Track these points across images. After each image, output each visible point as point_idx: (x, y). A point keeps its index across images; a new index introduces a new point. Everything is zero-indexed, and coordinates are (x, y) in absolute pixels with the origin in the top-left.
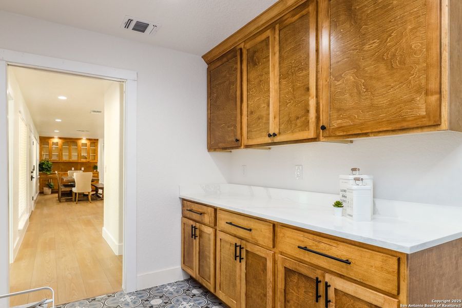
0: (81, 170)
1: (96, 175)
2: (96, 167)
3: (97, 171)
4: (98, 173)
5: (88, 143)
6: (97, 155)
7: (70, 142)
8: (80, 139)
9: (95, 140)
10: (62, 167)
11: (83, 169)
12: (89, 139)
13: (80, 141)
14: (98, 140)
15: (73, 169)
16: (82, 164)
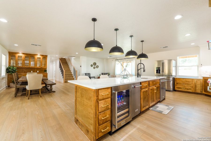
0: (37, 72)
1: (46, 75)
2: (46, 71)
3: (46, 73)
4: (47, 74)
5: (41, 57)
6: (47, 64)
7: (30, 56)
8: (36, 55)
9: (45, 56)
10: (25, 70)
11: (38, 72)
12: (42, 55)
13: (36, 56)
14: (47, 56)
15: (32, 71)
16: (38, 69)
